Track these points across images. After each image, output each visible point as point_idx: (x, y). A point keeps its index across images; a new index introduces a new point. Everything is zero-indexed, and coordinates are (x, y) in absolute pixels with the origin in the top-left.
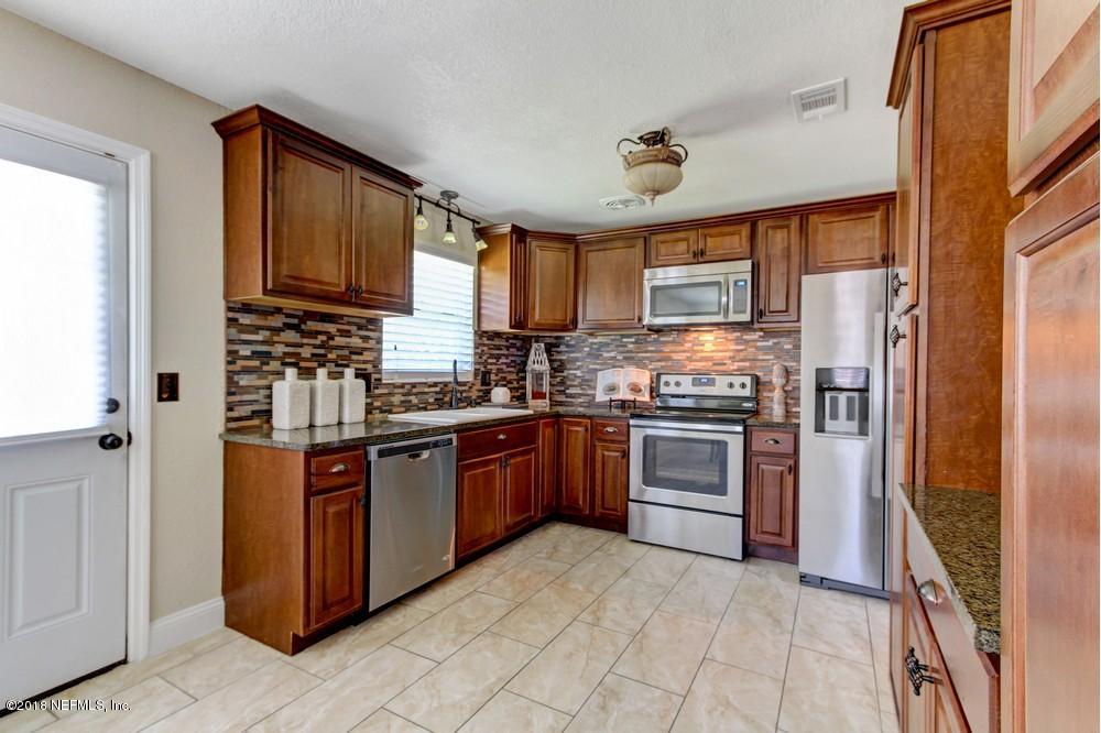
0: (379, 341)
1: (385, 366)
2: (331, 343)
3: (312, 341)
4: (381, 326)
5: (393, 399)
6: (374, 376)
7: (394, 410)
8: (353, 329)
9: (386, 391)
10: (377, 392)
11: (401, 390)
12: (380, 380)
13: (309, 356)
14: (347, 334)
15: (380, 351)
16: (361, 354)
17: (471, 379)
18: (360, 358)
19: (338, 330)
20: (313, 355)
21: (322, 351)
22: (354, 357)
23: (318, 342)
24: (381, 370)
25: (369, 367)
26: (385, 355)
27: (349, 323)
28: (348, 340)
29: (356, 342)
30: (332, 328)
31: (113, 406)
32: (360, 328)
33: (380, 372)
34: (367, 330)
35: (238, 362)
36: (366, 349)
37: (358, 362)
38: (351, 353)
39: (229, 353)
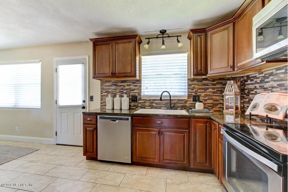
0: (140, 86)
1: (142, 94)
2: (125, 88)
3: (119, 88)
4: (141, 82)
5: (145, 104)
6: (138, 97)
7: (146, 108)
8: (131, 83)
9: (143, 102)
10: (139, 101)
11: (149, 102)
12: (141, 98)
13: (118, 91)
14: (130, 85)
15: (141, 90)
16: (134, 91)
17: (186, 98)
18: (134, 92)
19: (127, 84)
20: (120, 91)
21: (122, 90)
22: (131, 91)
23: (121, 88)
24: (141, 95)
25: (137, 94)
26: (142, 90)
27: (130, 82)
28: (130, 87)
29: (132, 87)
30: (125, 84)
31: (84, 101)
32: (133, 83)
33: (141, 96)
34: (136, 83)
35: (103, 93)
36: (135, 89)
37: (133, 93)
38: (131, 90)
39: (101, 91)
